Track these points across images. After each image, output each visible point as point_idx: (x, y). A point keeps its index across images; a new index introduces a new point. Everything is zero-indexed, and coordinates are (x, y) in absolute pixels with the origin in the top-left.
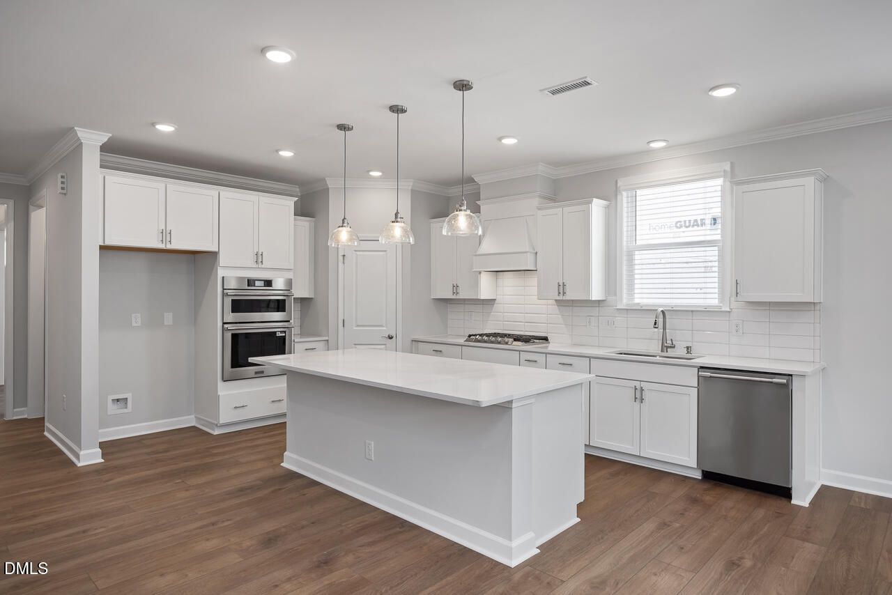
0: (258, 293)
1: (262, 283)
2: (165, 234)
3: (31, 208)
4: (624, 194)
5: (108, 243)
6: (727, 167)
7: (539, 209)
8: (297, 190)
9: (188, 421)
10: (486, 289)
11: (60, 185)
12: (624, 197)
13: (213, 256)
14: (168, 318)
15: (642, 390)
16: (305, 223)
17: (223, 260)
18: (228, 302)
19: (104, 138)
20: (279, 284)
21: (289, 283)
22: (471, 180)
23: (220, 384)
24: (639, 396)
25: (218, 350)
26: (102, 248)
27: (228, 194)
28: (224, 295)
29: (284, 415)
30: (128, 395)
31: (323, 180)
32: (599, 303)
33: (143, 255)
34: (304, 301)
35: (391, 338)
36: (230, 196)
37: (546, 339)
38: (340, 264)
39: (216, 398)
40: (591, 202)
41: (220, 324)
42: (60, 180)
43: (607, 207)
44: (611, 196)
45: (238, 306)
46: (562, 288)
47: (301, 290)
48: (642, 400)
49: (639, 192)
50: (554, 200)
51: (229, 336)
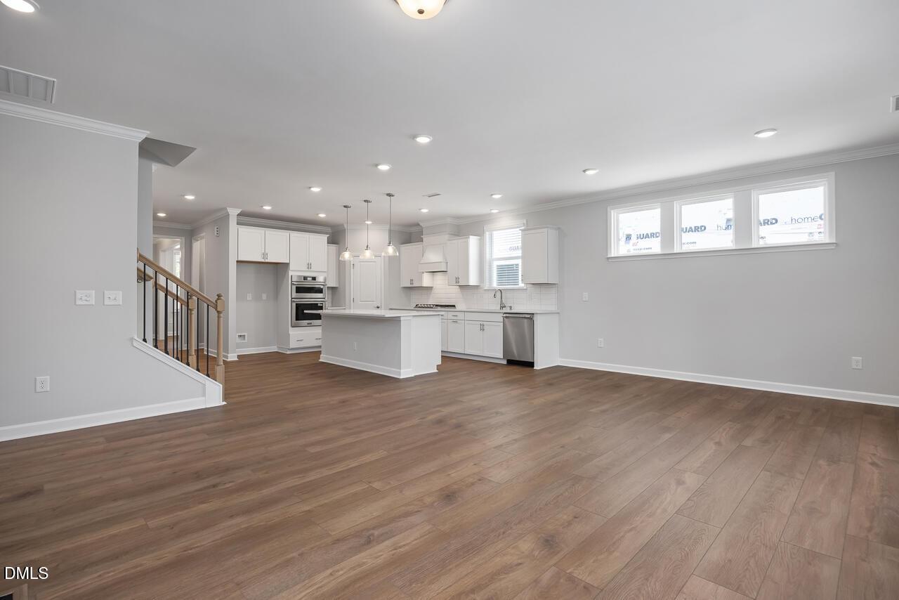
0: (309, 284)
1: (311, 279)
2: (265, 255)
3: (193, 241)
4: (487, 233)
5: (240, 259)
6: (525, 222)
7: (449, 240)
8: (329, 230)
9: (274, 349)
10: (426, 281)
11: (216, 232)
12: (487, 234)
13: (286, 265)
14: (264, 297)
15: (483, 325)
16: (333, 247)
17: (292, 267)
18: (294, 287)
19: (239, 211)
20: (320, 279)
21: (325, 279)
22: (418, 225)
23: (290, 328)
24: (482, 328)
25: (289, 312)
26: (237, 261)
27: (294, 234)
28: (292, 284)
29: (320, 347)
30: (246, 334)
31: (343, 225)
32: (476, 287)
33: (252, 264)
34: (333, 289)
35: (378, 307)
36: (295, 235)
37: (454, 306)
38: (352, 270)
39: (289, 335)
40: (469, 238)
41: (290, 299)
42: (216, 229)
43: (480, 240)
44: (480, 234)
45: (299, 290)
46: (457, 280)
47: (332, 283)
48: (483, 330)
49: (494, 232)
50: (458, 236)
51: (294, 305)
